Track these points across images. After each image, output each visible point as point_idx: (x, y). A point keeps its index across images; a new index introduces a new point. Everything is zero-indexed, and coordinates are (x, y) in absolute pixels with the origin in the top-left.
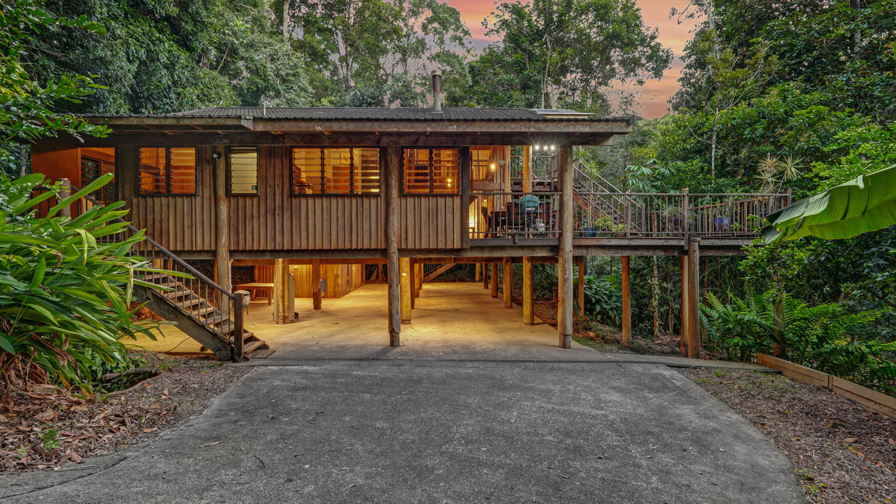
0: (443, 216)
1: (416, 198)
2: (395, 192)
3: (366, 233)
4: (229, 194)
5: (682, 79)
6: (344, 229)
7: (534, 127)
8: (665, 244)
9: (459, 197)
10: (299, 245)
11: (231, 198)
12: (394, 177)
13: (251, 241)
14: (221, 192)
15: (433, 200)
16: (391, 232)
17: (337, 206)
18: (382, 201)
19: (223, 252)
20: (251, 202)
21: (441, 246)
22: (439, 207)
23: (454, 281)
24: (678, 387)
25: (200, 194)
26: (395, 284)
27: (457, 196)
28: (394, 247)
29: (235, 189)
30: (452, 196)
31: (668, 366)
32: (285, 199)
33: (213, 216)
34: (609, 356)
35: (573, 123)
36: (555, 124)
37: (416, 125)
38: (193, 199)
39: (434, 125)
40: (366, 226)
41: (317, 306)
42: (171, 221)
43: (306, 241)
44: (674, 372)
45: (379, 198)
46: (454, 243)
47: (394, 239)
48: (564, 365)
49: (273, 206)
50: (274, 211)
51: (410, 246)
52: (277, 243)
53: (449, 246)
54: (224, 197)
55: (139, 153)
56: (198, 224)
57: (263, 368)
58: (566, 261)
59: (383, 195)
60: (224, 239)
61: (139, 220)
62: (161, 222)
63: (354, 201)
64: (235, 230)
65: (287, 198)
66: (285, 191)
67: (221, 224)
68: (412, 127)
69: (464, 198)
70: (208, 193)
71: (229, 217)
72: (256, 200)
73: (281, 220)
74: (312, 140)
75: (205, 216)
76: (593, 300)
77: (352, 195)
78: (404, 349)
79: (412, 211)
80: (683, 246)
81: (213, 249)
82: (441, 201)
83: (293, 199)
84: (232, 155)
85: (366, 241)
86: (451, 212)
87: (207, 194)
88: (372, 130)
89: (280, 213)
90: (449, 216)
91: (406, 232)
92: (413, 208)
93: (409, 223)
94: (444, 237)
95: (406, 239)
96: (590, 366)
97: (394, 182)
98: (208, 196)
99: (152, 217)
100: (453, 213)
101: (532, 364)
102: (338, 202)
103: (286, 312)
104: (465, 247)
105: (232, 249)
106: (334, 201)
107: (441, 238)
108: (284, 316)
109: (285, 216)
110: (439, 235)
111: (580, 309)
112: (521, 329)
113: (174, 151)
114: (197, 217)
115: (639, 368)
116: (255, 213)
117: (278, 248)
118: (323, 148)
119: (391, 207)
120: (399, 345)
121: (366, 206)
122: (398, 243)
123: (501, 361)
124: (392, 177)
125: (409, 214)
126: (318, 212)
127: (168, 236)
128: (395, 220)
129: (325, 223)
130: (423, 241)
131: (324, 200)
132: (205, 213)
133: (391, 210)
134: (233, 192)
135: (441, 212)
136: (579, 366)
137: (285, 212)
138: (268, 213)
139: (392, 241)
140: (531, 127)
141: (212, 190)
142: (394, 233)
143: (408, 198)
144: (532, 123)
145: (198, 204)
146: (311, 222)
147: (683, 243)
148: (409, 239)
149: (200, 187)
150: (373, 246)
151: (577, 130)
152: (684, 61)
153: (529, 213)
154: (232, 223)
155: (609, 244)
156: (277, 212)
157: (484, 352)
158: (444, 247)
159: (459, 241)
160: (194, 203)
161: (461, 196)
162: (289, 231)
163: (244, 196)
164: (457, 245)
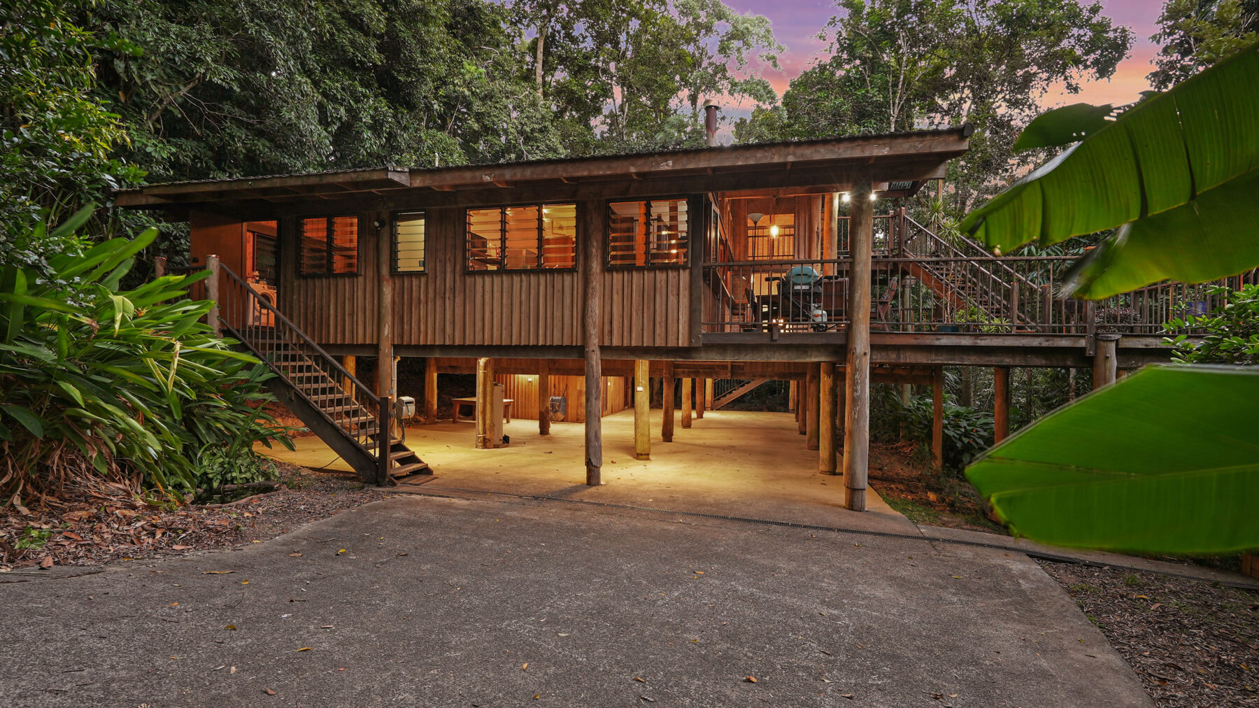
0: (664, 299)
1: (626, 273)
2: (596, 266)
3: (557, 323)
4: (394, 272)
5: (1155, 75)
6: (529, 318)
7: (794, 154)
8: (1045, 344)
9: (687, 272)
10: (472, 339)
11: (396, 277)
12: (595, 244)
13: (417, 334)
14: (385, 271)
15: (648, 276)
16: (590, 321)
17: (521, 286)
18: (578, 278)
19: (386, 349)
20: (418, 283)
21: (659, 342)
22: (658, 285)
23: (761, 410)
24: (1023, 592)
25: (363, 273)
26: (594, 396)
27: (684, 267)
28: (594, 342)
29: (403, 266)
30: (676, 268)
31: (1031, 556)
32: (457, 277)
33: (376, 302)
34: (924, 530)
35: (860, 142)
36: (830, 147)
37: (615, 164)
38: (355, 280)
39: (640, 162)
40: (557, 314)
41: (544, 430)
42: (332, 307)
43: (481, 333)
44: (1035, 568)
45: (575, 274)
46: (678, 339)
47: (594, 332)
48: (833, 535)
49: (443, 287)
50: (445, 293)
51: (616, 342)
52: (447, 337)
53: (671, 344)
54: (387, 277)
55: (302, 225)
56: (360, 312)
57: (405, 495)
58: (856, 370)
59: (580, 269)
60: (386, 331)
61: (300, 307)
62: (321, 310)
63: (542, 279)
64: (400, 319)
65: (460, 276)
66: (458, 267)
67: (383, 311)
68: (609, 168)
69: (695, 272)
70: (371, 272)
71: (393, 302)
72: (423, 280)
73: (452, 305)
74: (489, 198)
75: (367, 301)
76: (959, 445)
77: (539, 271)
78: (601, 489)
79: (620, 292)
80: (1083, 349)
81: (375, 343)
82: (661, 276)
83: (467, 278)
84: (400, 224)
85: (557, 334)
86: (675, 293)
87: (370, 274)
88: (555, 176)
89: (452, 297)
90: (672, 299)
91: (611, 323)
92: (620, 287)
93: (615, 309)
94: (663, 329)
95: (611, 332)
96: (879, 540)
97: (595, 251)
98: (371, 275)
99: (312, 303)
100: (678, 295)
101: (779, 528)
102: (521, 281)
103: (488, 432)
104: (694, 345)
105: (396, 343)
106: (516, 279)
107: (659, 330)
108: (484, 439)
109: (457, 300)
110: (658, 326)
111: (935, 458)
112: (811, 479)
113: (338, 220)
114: (359, 301)
115: (966, 553)
116: (422, 297)
117: (447, 343)
118: (503, 208)
119: (590, 286)
120: (598, 484)
121: (558, 286)
122: (599, 338)
123: (734, 519)
124: (591, 243)
125: (615, 297)
126: (497, 295)
127: (329, 326)
128: (595, 304)
129: (505, 310)
130: (634, 335)
131: (505, 278)
132: (367, 297)
133: (590, 291)
134: (399, 270)
135: (661, 292)
136: (856, 539)
137: (457, 294)
138: (438, 296)
139: (591, 335)
140: (788, 154)
141: (375, 268)
142: (594, 323)
143: (615, 274)
144: (791, 149)
145: (361, 287)
146: (487, 308)
147: (1082, 343)
148: (615, 332)
149: (363, 264)
150: (566, 342)
151: (867, 154)
152: (1158, 42)
153: (797, 294)
154: (397, 309)
155: (937, 343)
156: (447, 295)
157: (717, 504)
158: (663, 345)
159: (687, 336)
160: (355, 284)
161: (691, 268)
162: (462, 321)
163: (411, 274)
164: (683, 342)
